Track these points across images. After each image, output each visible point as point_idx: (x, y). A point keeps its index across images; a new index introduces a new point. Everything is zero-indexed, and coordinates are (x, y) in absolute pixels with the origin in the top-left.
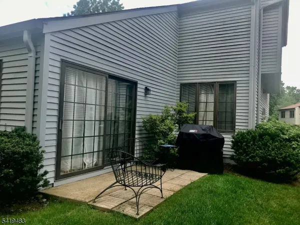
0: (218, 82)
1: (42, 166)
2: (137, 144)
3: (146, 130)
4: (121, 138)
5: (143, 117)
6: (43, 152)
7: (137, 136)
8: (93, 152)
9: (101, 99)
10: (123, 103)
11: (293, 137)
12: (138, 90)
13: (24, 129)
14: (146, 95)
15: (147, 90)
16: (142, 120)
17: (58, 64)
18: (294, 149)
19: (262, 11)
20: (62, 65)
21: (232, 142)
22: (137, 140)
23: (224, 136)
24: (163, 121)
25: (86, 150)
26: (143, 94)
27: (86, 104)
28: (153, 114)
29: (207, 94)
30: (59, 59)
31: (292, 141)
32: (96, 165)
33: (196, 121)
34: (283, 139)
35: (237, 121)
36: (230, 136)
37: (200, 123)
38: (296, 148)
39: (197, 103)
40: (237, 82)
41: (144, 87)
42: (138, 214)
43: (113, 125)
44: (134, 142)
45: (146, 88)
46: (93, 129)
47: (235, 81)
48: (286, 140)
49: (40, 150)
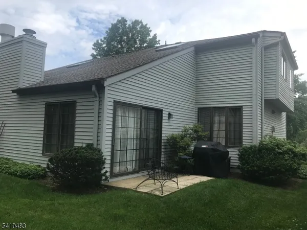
0: (228, 107)
1: (104, 168)
2: (163, 156)
3: (169, 145)
4: (151, 152)
5: (167, 135)
6: (105, 159)
7: (162, 150)
8: (133, 161)
9: (137, 124)
10: (152, 125)
11: (286, 151)
12: (163, 115)
13: (92, 144)
14: (169, 119)
15: (170, 115)
16: (166, 138)
17: (112, 104)
18: (286, 160)
19: (263, 49)
20: (114, 104)
21: (238, 155)
22: (163, 153)
23: (229, 150)
24: (182, 138)
25: (128, 159)
26: (167, 118)
27: (128, 128)
28: (174, 133)
29: (219, 116)
30: (112, 100)
31: (285, 154)
32: (134, 169)
33: (210, 138)
34: (278, 152)
35: (244, 138)
36: (237, 151)
37: (215, 140)
38: (288, 159)
39: (212, 123)
40: (243, 107)
41: (167, 113)
42: (162, 195)
43: (145, 142)
44: (160, 155)
45: (169, 113)
46: (132, 145)
47: (242, 106)
48: (280, 153)
49: (104, 157)
